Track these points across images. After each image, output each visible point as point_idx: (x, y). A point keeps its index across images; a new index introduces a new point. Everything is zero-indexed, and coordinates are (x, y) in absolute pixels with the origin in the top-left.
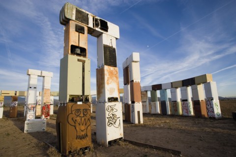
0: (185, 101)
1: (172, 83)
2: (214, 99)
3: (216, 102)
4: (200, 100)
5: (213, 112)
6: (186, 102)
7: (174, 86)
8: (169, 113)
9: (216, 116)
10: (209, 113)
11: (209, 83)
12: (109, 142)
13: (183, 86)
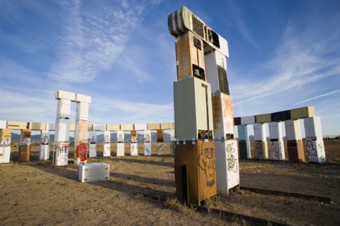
0: (274, 140)
1: (255, 116)
2: (318, 139)
3: (320, 143)
4: (297, 139)
5: (316, 155)
6: (275, 142)
7: (258, 120)
8: (250, 156)
9: (320, 161)
10: (309, 157)
11: (312, 118)
12: (230, 190)
13: (272, 120)
